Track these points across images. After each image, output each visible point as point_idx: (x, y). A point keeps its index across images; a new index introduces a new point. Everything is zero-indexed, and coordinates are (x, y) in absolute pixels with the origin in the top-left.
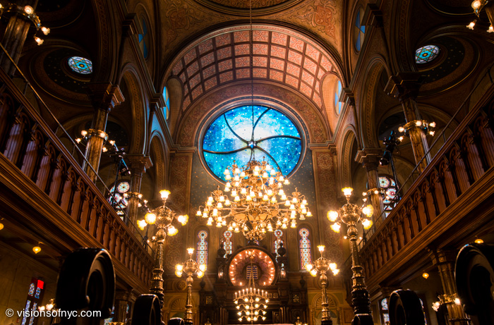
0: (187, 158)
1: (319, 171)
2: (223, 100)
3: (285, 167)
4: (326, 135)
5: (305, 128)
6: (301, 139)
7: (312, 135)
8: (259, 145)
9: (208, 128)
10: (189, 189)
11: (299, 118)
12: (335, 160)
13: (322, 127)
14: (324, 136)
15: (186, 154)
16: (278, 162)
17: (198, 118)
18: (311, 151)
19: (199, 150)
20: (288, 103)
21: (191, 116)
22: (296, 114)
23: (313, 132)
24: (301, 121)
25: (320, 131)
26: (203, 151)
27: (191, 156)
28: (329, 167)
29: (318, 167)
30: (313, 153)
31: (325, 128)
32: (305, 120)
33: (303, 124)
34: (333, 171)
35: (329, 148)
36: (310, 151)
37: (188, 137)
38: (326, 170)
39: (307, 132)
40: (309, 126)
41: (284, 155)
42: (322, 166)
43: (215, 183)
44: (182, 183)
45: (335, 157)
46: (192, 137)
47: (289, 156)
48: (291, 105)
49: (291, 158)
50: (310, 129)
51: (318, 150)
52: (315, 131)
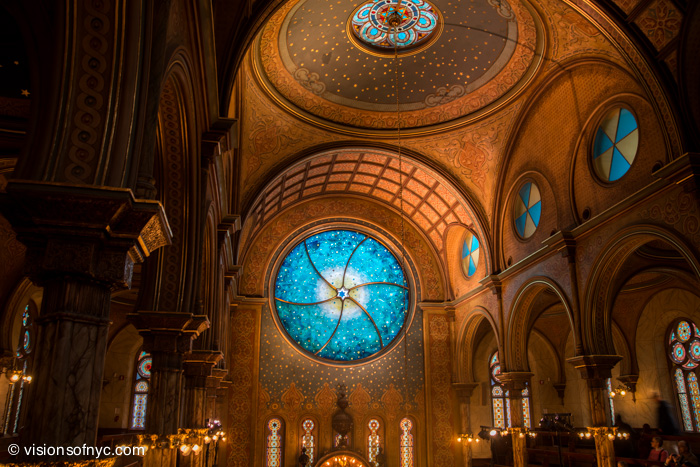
0: (254, 312)
1: (431, 343)
2: (304, 222)
3: (387, 330)
4: (444, 288)
5: (416, 275)
6: (408, 290)
7: (424, 287)
8: (352, 295)
9: (283, 263)
10: (257, 363)
11: (407, 258)
12: (452, 328)
13: (438, 275)
14: (440, 290)
15: (253, 307)
16: (377, 323)
17: (269, 248)
18: (422, 311)
19: (270, 300)
20: (395, 234)
21: (258, 244)
22: (404, 252)
23: (426, 283)
24: (411, 264)
25: (435, 281)
26: (275, 301)
27: (259, 310)
28: (443, 337)
29: (431, 337)
30: (425, 315)
31: (442, 279)
32: (417, 263)
33: (413, 269)
34: (449, 343)
35: (446, 310)
36: (420, 312)
37: (255, 278)
38: (440, 341)
39: (417, 282)
40: (421, 274)
41: (385, 314)
42: (436, 335)
43: (292, 353)
44: (247, 352)
45: (452, 323)
46: (261, 280)
47: (391, 315)
48: (398, 237)
49: (395, 319)
50: (422, 277)
51: (431, 312)
52: (429, 281)
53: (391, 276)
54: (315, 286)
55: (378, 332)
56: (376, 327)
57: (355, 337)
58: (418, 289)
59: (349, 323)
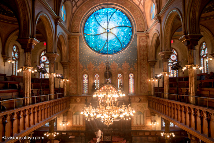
0: (76, 38)
1: (140, 46)
2: (93, 6)
3: (124, 43)
4: (145, 27)
5: (134, 22)
6: (132, 28)
7: (138, 27)
8: (111, 31)
9: (86, 21)
10: (78, 55)
11: (131, 16)
12: (148, 41)
13: (143, 22)
14: (144, 27)
15: (76, 37)
16: (120, 40)
17: (81, 16)
18: (137, 35)
19: (82, 34)
20: (126, 7)
21: (77, 15)
22: (130, 14)
23: (138, 25)
24: (133, 18)
25: (142, 24)
26: (84, 34)
27: (78, 38)
28: (145, 44)
29: (140, 44)
30: (138, 36)
31: (144, 23)
32: (135, 18)
33: (134, 20)
34: (147, 46)
35: (146, 34)
36: (136, 35)
37: (76, 27)
38: (143, 46)
39: (135, 25)
40: (137, 22)
41: (123, 37)
42: (142, 44)
43: (90, 52)
44: (75, 52)
45: (148, 39)
46: (78, 27)
47: (126, 37)
48: (128, 9)
49: (127, 38)
50: (137, 23)
51: (140, 35)
52: (139, 24)
53: (125, 23)
54: (97, 28)
55: (121, 43)
56: (120, 42)
57: (112, 46)
58: (135, 27)
59: (110, 41)
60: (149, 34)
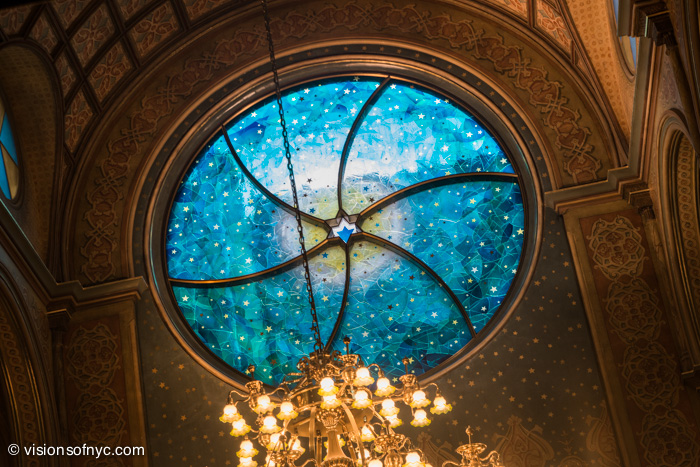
0: (114, 321)
1: (602, 288)
2: (210, 84)
3: (477, 290)
4: (608, 149)
5: (526, 135)
6: (517, 178)
7: (554, 157)
8: (369, 227)
9: (174, 195)
11: (496, 100)
12: (653, 237)
13: (587, 119)
16: (447, 280)
18: (560, 217)
19: (155, 285)
20: (449, 51)
21: (102, 162)
22: (484, 89)
23: (557, 145)
24: (507, 111)
25: (582, 136)
26: (170, 284)
27: (129, 313)
28: (633, 265)
29: (596, 273)
30: (570, 223)
31: (598, 124)
32: (524, 105)
33: (517, 123)
34: (652, 277)
35: (624, 196)
36: (555, 219)
37: (107, 242)
38: (626, 279)
39: (534, 151)
40: (540, 128)
41: (464, 249)
42: (609, 267)
45: (650, 223)
46: (122, 241)
47: (482, 251)
48: (461, 58)
49: (491, 256)
50: (545, 138)
51: (584, 212)
52: (564, 141)
54: (268, 229)
55: (455, 299)
56: (446, 288)
57: (394, 326)
58: (540, 167)
59: (373, 294)
60: (645, 185)
